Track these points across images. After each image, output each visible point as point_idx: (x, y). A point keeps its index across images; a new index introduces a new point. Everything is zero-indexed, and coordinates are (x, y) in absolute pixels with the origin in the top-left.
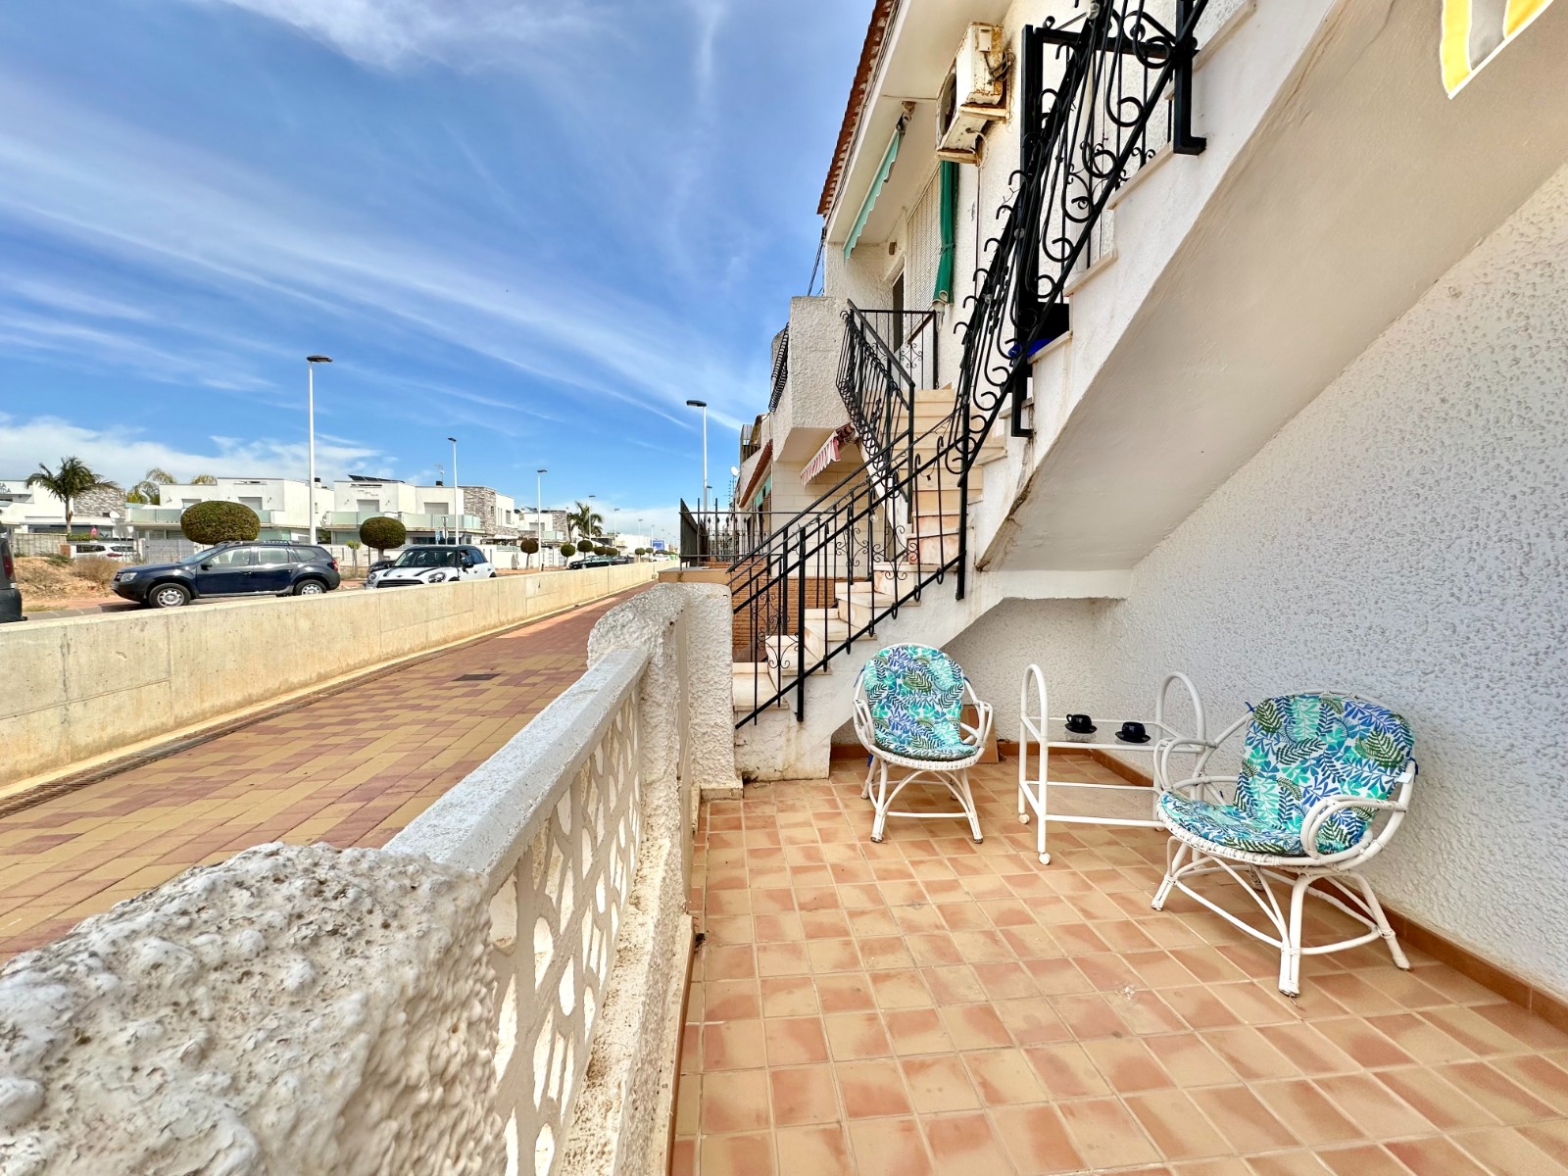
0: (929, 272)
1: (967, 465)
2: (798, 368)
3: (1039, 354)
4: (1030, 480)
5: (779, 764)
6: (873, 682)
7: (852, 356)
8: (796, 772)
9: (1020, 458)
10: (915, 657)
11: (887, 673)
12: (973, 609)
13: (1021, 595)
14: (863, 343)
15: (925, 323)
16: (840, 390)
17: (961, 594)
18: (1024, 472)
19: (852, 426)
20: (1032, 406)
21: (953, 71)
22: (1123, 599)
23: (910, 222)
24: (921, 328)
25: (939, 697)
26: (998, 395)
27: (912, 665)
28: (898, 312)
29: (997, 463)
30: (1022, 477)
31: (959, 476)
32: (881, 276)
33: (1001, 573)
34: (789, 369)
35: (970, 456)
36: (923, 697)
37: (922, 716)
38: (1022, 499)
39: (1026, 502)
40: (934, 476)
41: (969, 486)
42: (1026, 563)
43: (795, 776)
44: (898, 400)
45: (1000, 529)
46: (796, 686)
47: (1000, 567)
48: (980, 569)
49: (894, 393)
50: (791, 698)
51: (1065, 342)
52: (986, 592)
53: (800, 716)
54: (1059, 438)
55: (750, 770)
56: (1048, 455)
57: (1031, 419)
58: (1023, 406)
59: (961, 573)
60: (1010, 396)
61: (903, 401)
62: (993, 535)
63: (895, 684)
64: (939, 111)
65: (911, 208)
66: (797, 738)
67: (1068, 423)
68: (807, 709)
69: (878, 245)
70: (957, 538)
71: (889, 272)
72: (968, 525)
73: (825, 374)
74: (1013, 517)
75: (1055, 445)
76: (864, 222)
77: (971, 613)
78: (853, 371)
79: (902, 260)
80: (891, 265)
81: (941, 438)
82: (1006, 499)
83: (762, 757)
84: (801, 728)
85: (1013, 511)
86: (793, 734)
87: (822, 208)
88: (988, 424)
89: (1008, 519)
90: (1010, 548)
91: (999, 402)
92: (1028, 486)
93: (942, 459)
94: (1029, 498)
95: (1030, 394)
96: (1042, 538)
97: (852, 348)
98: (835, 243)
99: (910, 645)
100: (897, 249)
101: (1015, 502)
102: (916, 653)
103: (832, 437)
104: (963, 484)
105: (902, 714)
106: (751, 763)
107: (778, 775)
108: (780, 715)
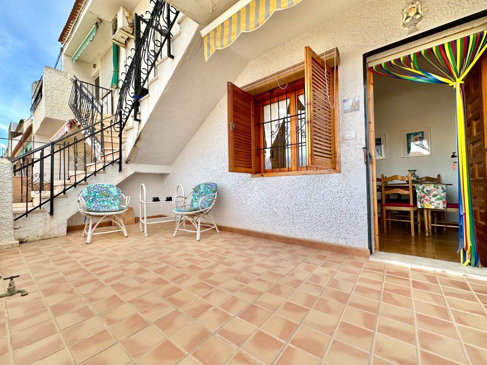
0: (109, 77)
1: (121, 129)
2: (48, 94)
3: (141, 99)
4: (140, 133)
5: (40, 233)
6: (86, 195)
7: (76, 95)
8: (50, 235)
9: (137, 128)
10: (103, 187)
11: (92, 192)
12: (125, 175)
13: (140, 171)
14: (82, 92)
15: (108, 94)
16: (70, 107)
17: (120, 170)
18: (138, 132)
19: (77, 120)
20: (140, 113)
21: (116, 17)
22: (169, 174)
23: (102, 59)
24: (106, 95)
25: (112, 198)
26: (130, 109)
27: (102, 189)
28: (97, 87)
29: (131, 130)
30: (138, 133)
31: (119, 133)
32: (90, 75)
33: (134, 164)
34: (43, 94)
35: (122, 126)
36: (106, 199)
37: (106, 204)
38: (138, 139)
39: (139, 141)
40: (110, 133)
41: (122, 137)
42: (141, 162)
43: (49, 237)
44: (96, 111)
45: (132, 149)
46: (50, 201)
47: (133, 162)
48: (127, 162)
49: (94, 109)
50: (47, 207)
51: (148, 97)
52: (129, 170)
53: (52, 213)
54: (147, 122)
55: (23, 238)
56: (145, 126)
57: (140, 117)
58: (137, 113)
59: (120, 163)
60: (133, 110)
61: (98, 112)
62: (130, 151)
63: (95, 195)
64: (111, 27)
65: (102, 55)
66: (50, 222)
67: (149, 118)
68: (55, 211)
69: (88, 63)
70: (119, 153)
71: (93, 74)
72: (122, 149)
73: (63, 100)
74: (136, 145)
75: (146, 124)
76: (81, 51)
77: (124, 176)
78: (77, 100)
79: (98, 70)
80: (94, 72)
81: (112, 120)
82: (133, 140)
83: (31, 232)
84: (52, 218)
85: (136, 143)
86: (48, 221)
87: (61, 39)
88: (127, 118)
89: (134, 146)
90: (136, 156)
91: (130, 111)
92: (140, 135)
93: (112, 127)
94: (140, 139)
95: (139, 110)
96: (145, 153)
97: (76, 92)
98: (67, 55)
99: (101, 184)
100: (96, 67)
101: (136, 140)
102: (104, 186)
103: (66, 123)
104: (120, 136)
105: (98, 204)
106: (23, 235)
107: (39, 238)
108: (41, 214)
